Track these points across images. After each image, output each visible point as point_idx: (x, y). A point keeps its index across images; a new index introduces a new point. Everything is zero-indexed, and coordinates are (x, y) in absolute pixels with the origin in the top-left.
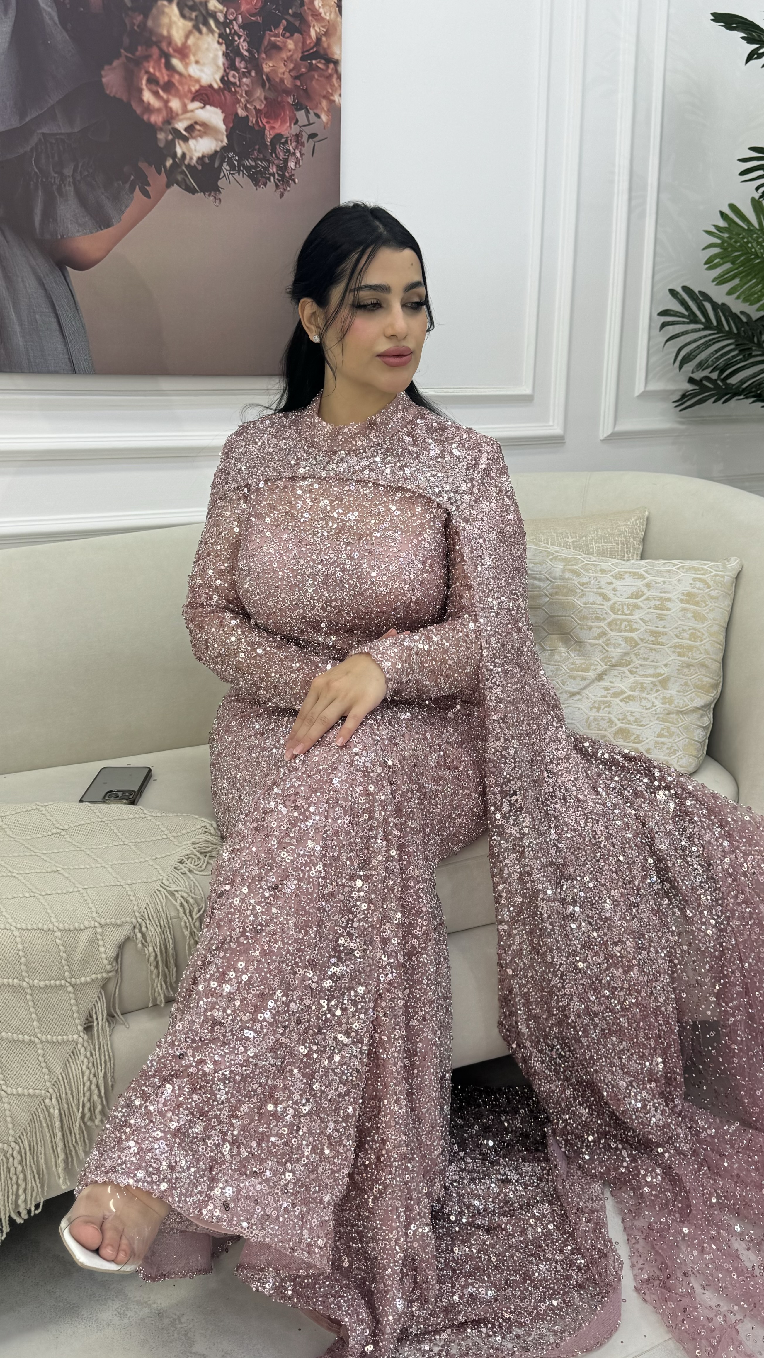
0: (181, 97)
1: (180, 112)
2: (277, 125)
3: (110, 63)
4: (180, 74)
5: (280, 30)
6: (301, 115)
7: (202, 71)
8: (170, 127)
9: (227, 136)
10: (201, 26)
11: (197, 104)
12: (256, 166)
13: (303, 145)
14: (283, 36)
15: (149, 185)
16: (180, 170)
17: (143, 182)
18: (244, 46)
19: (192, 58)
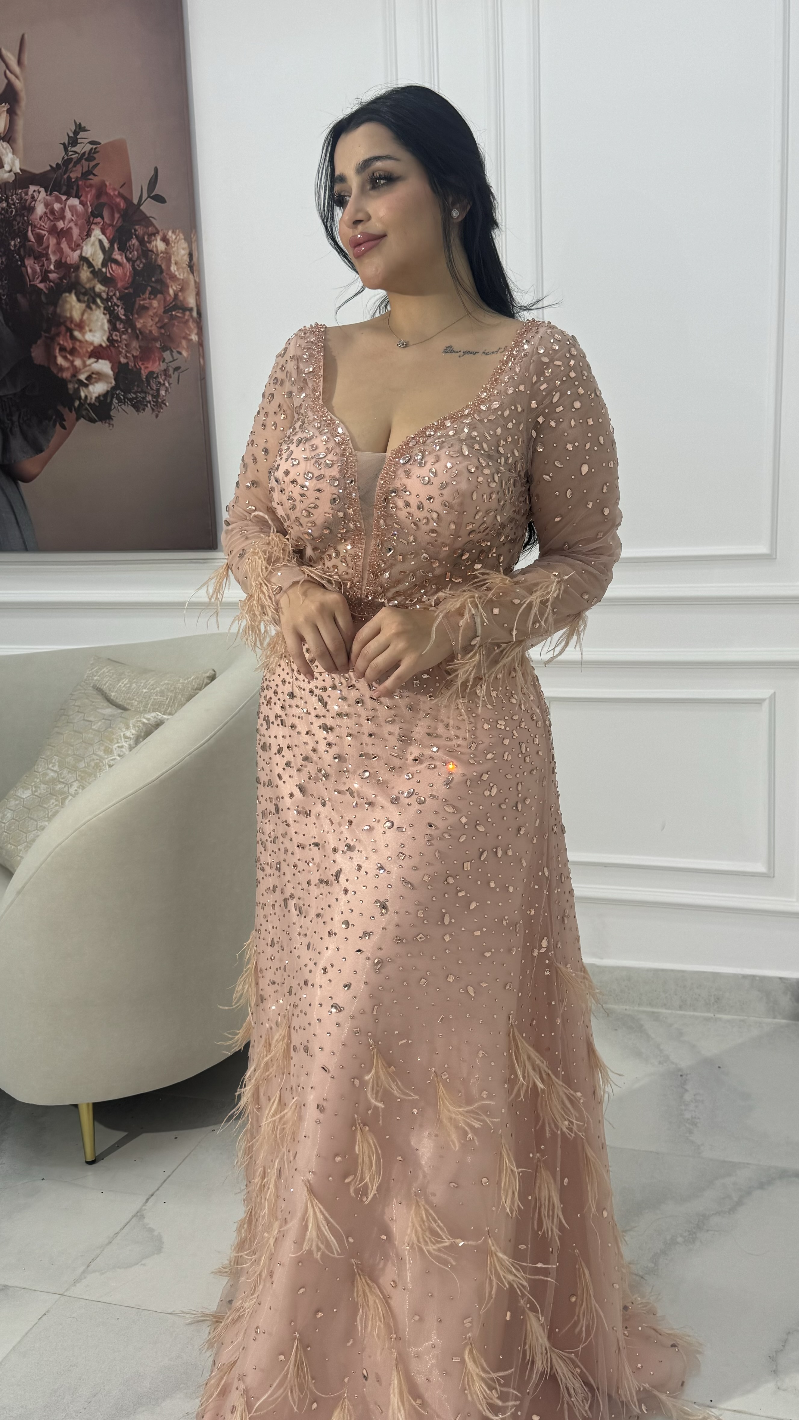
0: (81, 357)
1: (81, 367)
2: (149, 365)
3: (36, 343)
4: (80, 341)
5: (147, 295)
6: (167, 355)
7: (94, 336)
8: (76, 379)
9: (115, 379)
10: (91, 305)
11: (93, 360)
12: (136, 398)
13: (170, 376)
14: (149, 298)
15: (65, 420)
16: (84, 407)
17: (61, 418)
18: (121, 312)
19: (87, 328)
